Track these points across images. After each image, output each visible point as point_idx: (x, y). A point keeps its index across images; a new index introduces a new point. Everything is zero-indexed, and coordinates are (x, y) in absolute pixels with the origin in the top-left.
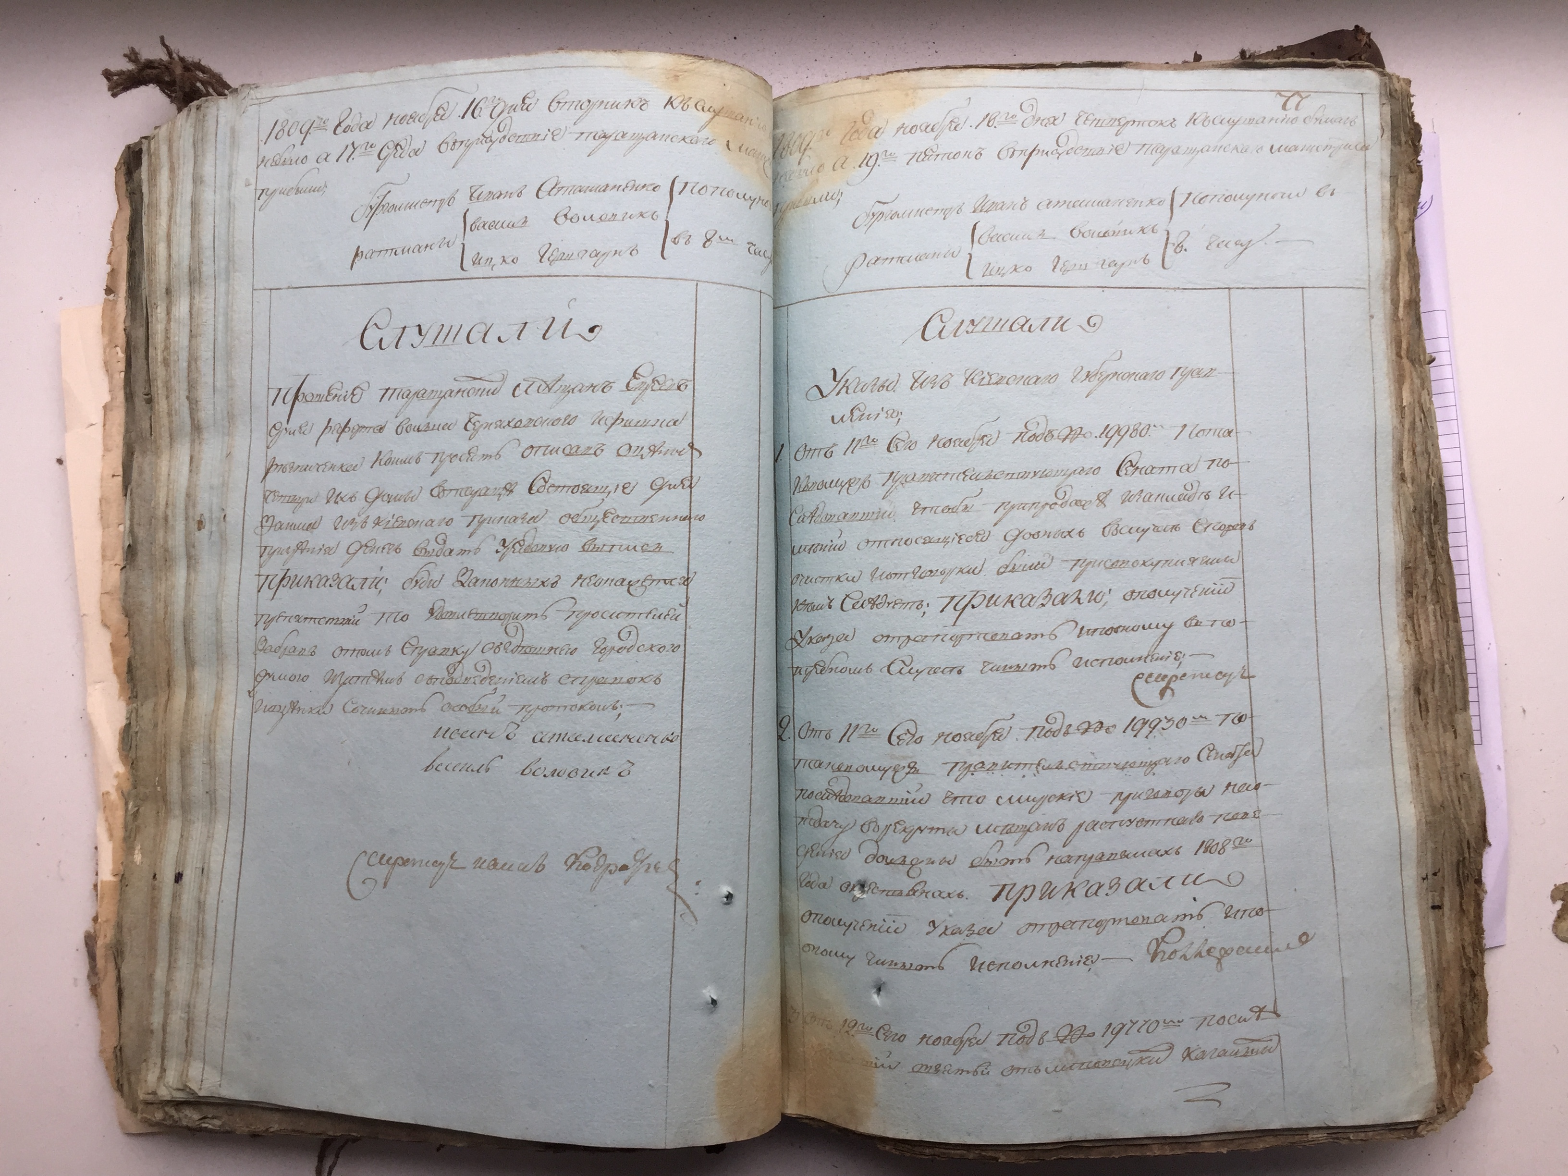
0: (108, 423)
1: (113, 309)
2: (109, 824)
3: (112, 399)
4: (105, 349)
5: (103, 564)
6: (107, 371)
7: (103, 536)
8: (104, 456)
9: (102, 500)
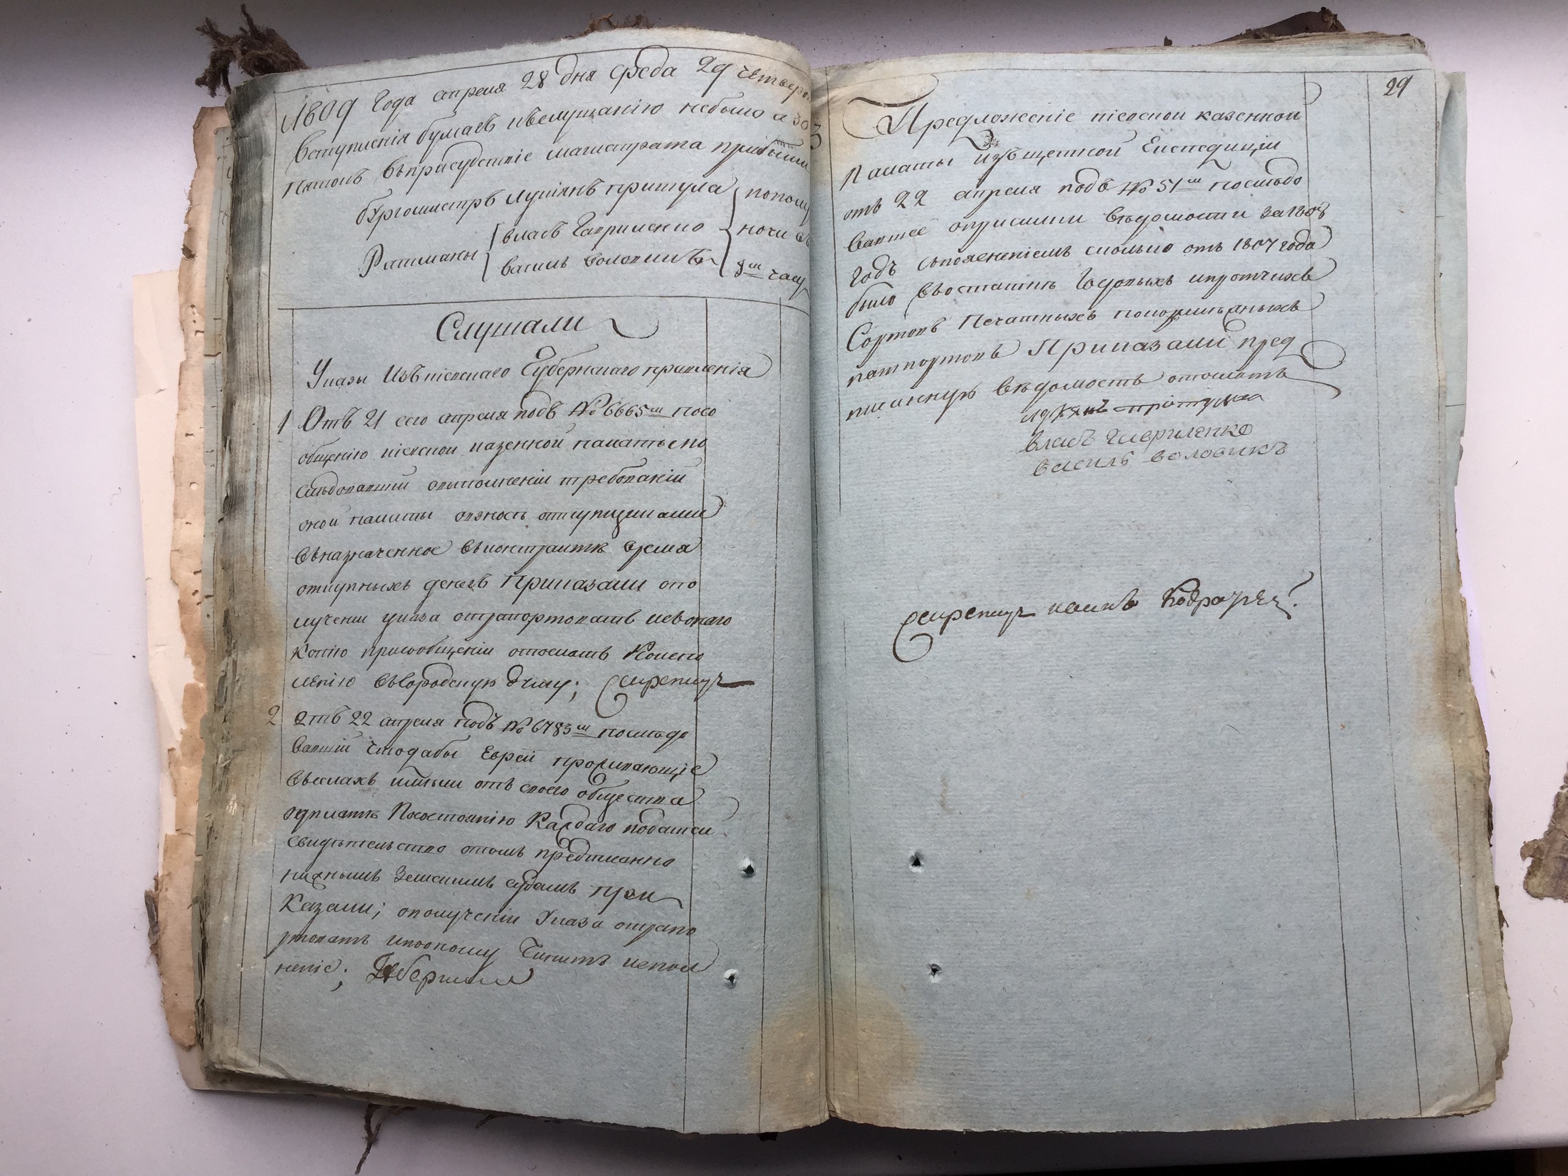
0: (183, 382)
1: (189, 268)
2: (174, 781)
3: (188, 358)
4: (181, 308)
5: (174, 521)
6: (183, 330)
7: (176, 495)
8: (178, 415)
9: (177, 459)
